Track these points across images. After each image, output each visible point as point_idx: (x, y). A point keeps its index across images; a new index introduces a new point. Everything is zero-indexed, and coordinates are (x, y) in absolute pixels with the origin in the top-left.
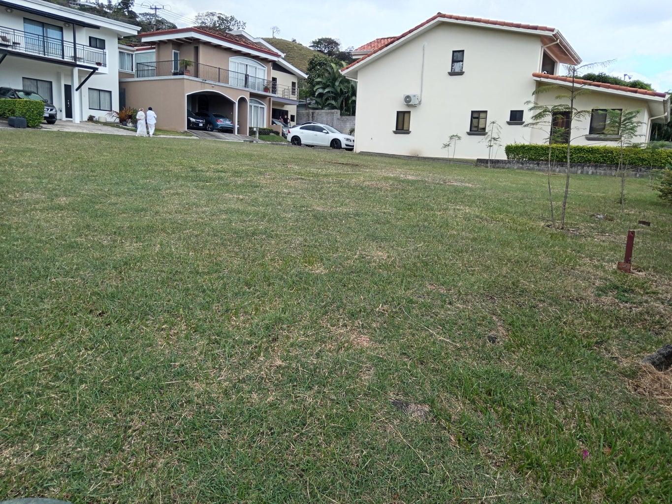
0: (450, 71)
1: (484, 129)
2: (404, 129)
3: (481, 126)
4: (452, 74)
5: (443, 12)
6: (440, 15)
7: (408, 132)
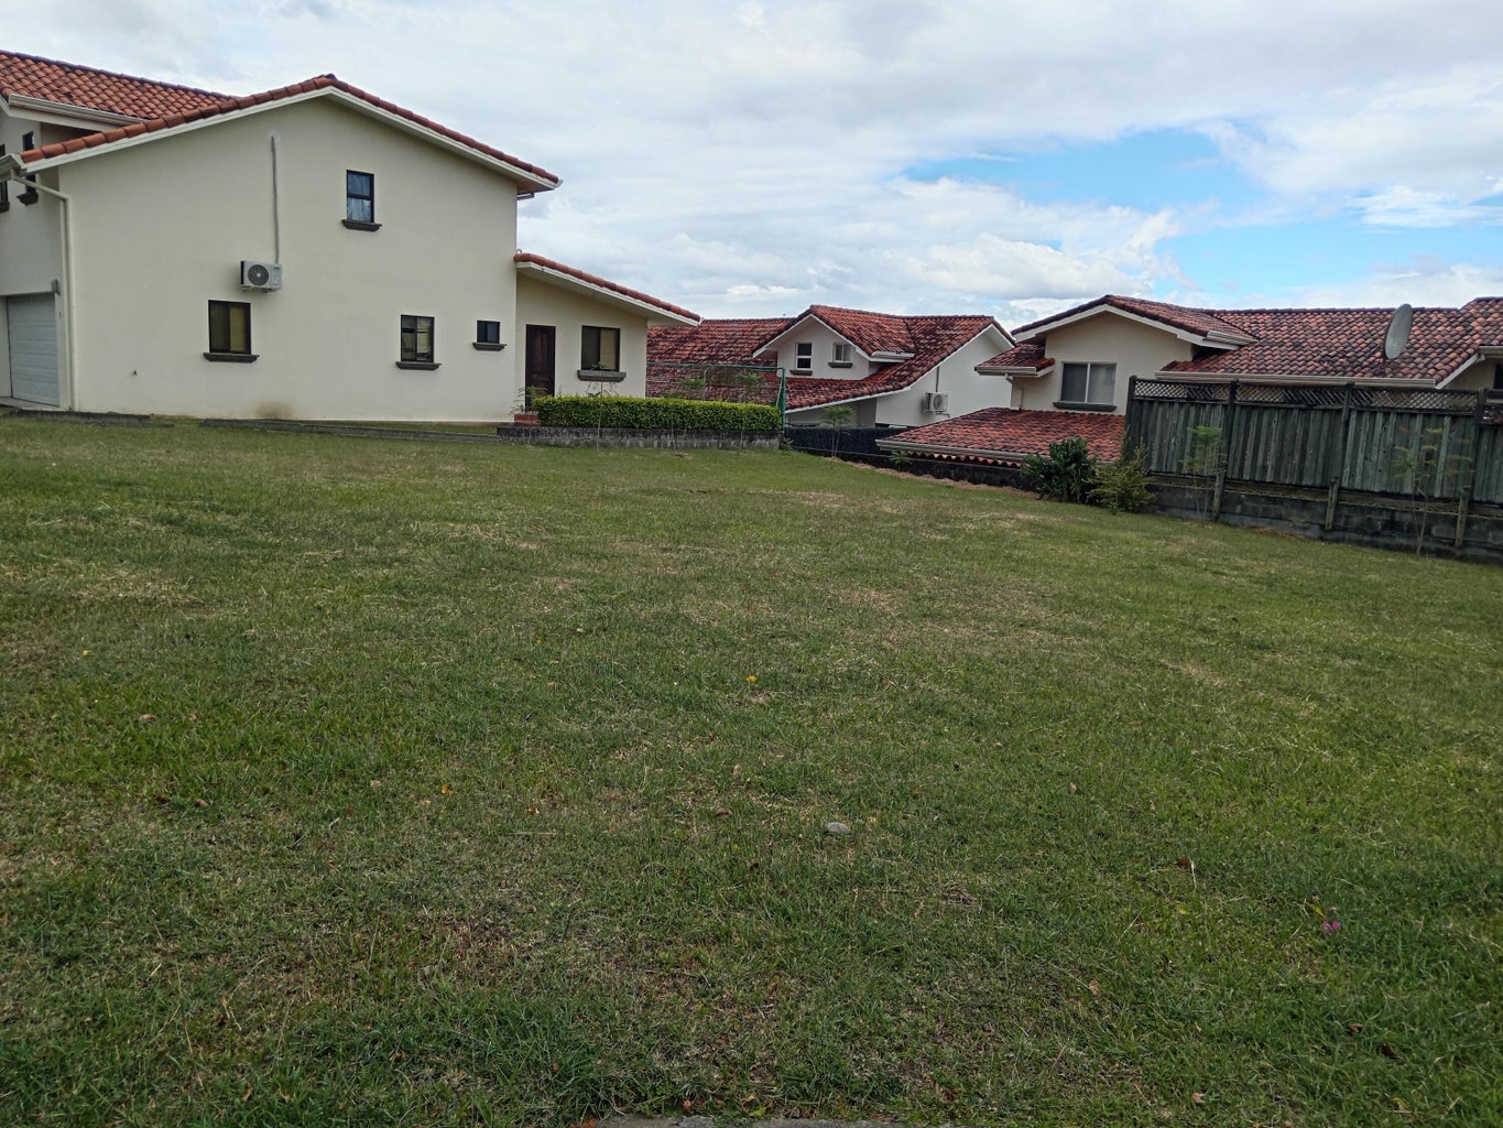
0: (345, 218)
1: (430, 356)
2: (232, 349)
3: (422, 348)
4: (349, 224)
5: (340, 78)
6: (331, 80)
7: (246, 357)
